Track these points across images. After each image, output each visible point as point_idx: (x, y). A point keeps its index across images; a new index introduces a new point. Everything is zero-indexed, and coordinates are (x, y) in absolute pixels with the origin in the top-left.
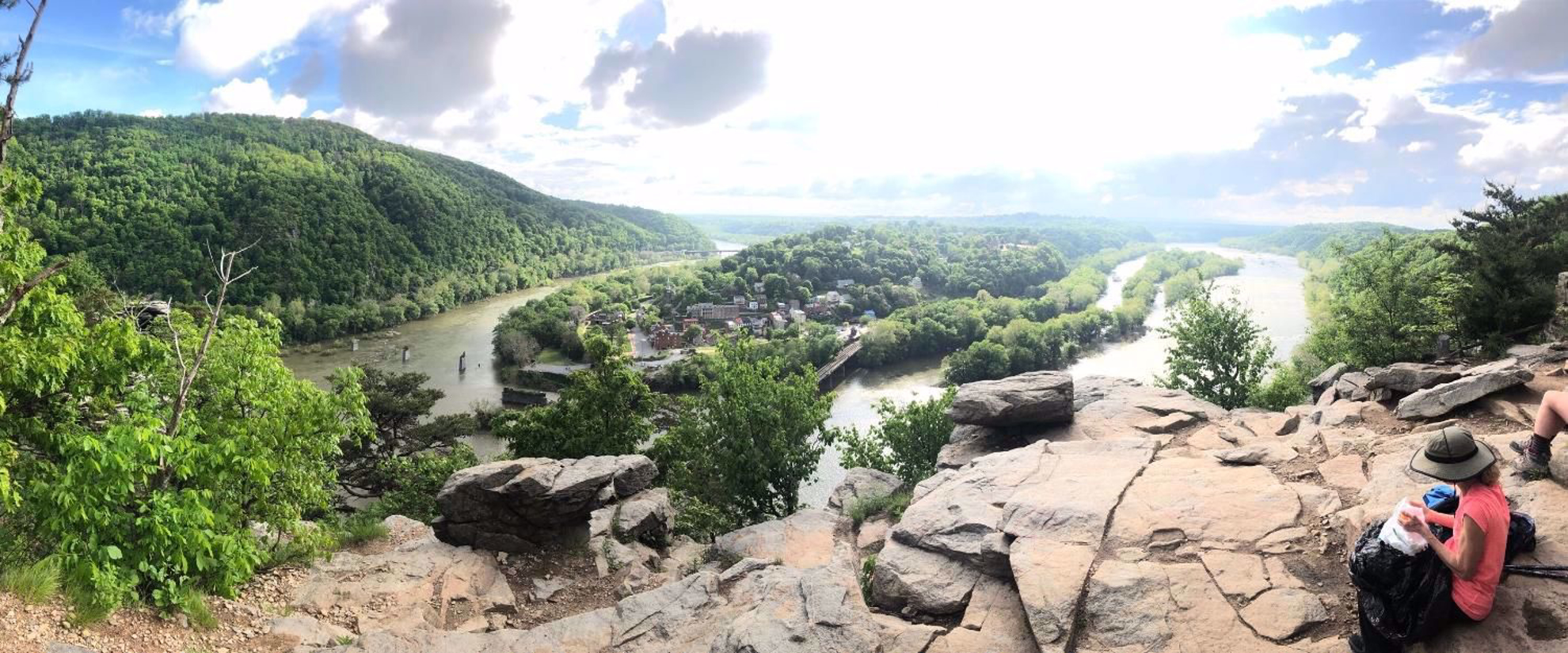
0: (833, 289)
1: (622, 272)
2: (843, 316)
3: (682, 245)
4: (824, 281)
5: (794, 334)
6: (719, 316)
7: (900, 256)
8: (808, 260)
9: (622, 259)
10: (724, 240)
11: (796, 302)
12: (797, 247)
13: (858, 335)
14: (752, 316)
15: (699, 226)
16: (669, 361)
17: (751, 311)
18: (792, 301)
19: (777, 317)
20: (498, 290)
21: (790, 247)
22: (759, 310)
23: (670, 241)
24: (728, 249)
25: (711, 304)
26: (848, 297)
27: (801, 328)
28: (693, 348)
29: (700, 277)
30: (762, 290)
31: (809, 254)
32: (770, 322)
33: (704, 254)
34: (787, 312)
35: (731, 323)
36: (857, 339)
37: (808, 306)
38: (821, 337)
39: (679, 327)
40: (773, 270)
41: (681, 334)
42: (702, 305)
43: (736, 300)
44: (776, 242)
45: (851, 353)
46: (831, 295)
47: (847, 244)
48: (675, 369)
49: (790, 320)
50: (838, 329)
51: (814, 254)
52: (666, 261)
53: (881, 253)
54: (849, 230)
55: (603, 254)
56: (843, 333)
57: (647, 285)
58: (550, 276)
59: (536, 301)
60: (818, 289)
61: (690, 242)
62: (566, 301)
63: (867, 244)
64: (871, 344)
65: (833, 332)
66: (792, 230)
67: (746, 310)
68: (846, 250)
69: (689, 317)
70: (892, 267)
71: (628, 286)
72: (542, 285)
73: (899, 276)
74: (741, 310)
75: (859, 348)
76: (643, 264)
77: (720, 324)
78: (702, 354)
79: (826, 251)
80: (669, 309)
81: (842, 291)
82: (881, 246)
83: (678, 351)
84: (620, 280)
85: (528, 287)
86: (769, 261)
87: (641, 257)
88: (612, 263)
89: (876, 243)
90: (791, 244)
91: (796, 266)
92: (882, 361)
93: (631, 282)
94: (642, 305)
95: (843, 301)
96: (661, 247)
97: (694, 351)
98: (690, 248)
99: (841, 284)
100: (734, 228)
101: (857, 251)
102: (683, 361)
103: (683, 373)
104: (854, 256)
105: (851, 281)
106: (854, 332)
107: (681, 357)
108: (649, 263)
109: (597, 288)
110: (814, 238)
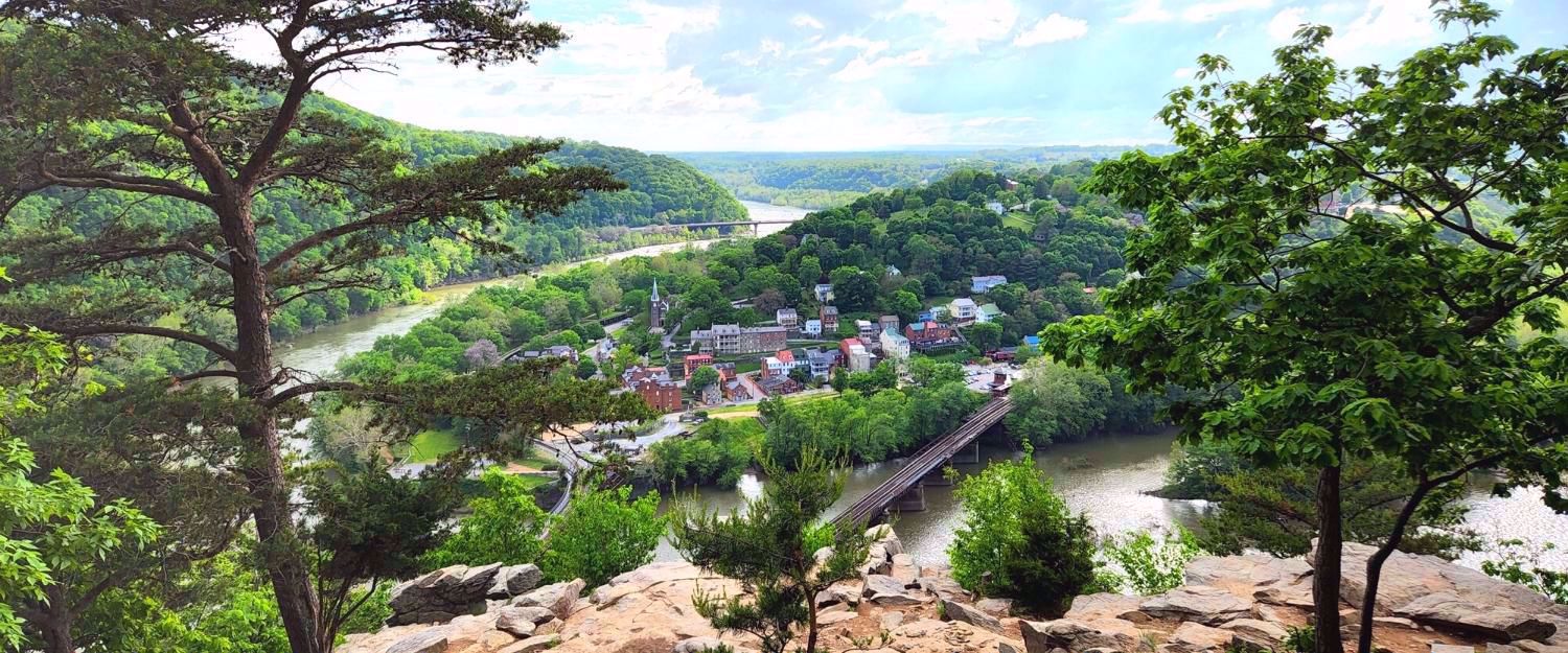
0: (966, 293)
1: (566, 269)
2: (986, 344)
3: (683, 213)
4: (948, 279)
5: (887, 381)
6: (751, 347)
7: (1101, 229)
8: (916, 240)
9: (564, 242)
10: (761, 200)
11: (891, 320)
12: (896, 216)
13: (1008, 382)
14: (811, 347)
15: (714, 176)
16: (658, 438)
17: (808, 336)
18: (885, 318)
19: (856, 349)
20: (306, 320)
21: (884, 216)
22: (824, 334)
23: (661, 207)
24: (769, 219)
25: (736, 327)
26: (992, 308)
27: (901, 369)
28: (702, 407)
29: (713, 275)
30: (830, 296)
31: (917, 229)
32: (844, 359)
33: (725, 230)
34: (876, 339)
35: (772, 361)
36: (1006, 391)
37: (914, 327)
38: (936, 387)
39: (677, 372)
40: (852, 260)
41: (681, 384)
42: (718, 329)
43: (780, 317)
44: (859, 206)
45: (993, 418)
46: (957, 306)
47: (996, 207)
48: (669, 452)
49: (880, 353)
50: (972, 369)
51: (928, 228)
52: (653, 244)
53: (1064, 223)
54: (1001, 181)
55: (528, 235)
56: (979, 378)
57: (615, 291)
58: (419, 283)
59: (396, 339)
60: (932, 293)
61: (697, 207)
62: (456, 332)
63: (1035, 208)
64: (1034, 402)
65: (960, 376)
66: (893, 179)
67: (799, 336)
68: (992, 219)
69: (695, 351)
70: (1086, 252)
71: (579, 296)
72: (403, 303)
73: (1096, 271)
74: (790, 335)
75: (1007, 408)
76: (608, 252)
77: (752, 363)
78: (717, 421)
79: (952, 221)
80: (659, 337)
81: (980, 299)
82: (1063, 210)
83: (675, 417)
84: (562, 284)
85: (374, 308)
86: (844, 244)
87: (602, 238)
88: (546, 250)
89: (1055, 203)
90: (885, 207)
91: (892, 252)
92: (1052, 436)
93: (586, 287)
94: (608, 329)
95: (983, 315)
96: (643, 219)
97: (704, 415)
98: (698, 219)
99: (981, 284)
100: (782, 176)
101: (1016, 221)
102: (684, 435)
103: (685, 458)
104: (1009, 231)
105: (1001, 280)
106: (1000, 378)
107: (680, 428)
108: (619, 250)
109: (517, 304)
110: (929, 197)
